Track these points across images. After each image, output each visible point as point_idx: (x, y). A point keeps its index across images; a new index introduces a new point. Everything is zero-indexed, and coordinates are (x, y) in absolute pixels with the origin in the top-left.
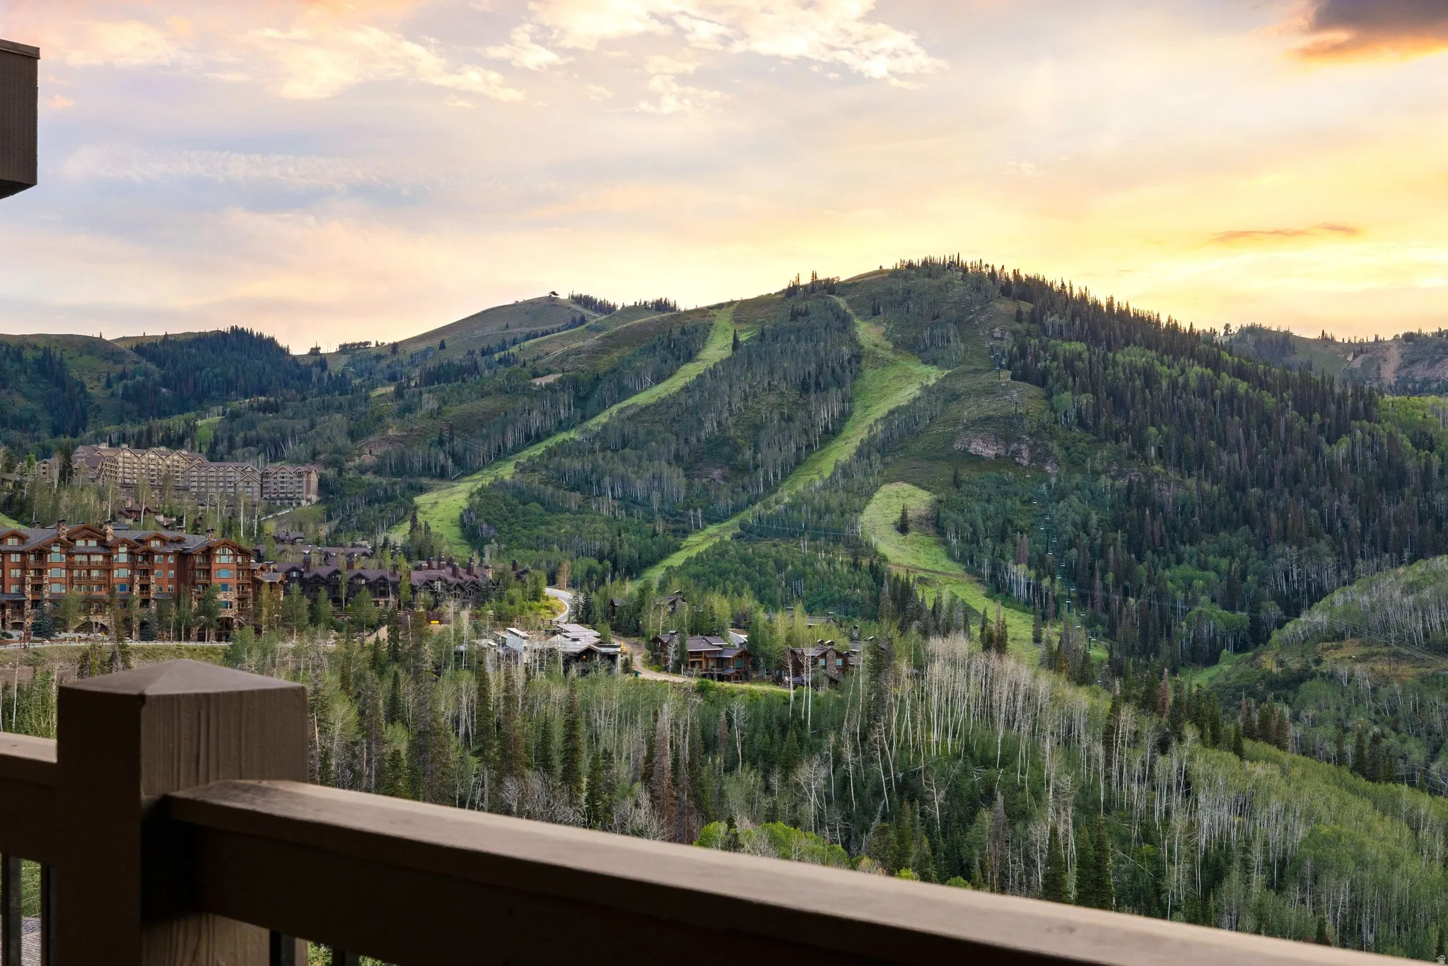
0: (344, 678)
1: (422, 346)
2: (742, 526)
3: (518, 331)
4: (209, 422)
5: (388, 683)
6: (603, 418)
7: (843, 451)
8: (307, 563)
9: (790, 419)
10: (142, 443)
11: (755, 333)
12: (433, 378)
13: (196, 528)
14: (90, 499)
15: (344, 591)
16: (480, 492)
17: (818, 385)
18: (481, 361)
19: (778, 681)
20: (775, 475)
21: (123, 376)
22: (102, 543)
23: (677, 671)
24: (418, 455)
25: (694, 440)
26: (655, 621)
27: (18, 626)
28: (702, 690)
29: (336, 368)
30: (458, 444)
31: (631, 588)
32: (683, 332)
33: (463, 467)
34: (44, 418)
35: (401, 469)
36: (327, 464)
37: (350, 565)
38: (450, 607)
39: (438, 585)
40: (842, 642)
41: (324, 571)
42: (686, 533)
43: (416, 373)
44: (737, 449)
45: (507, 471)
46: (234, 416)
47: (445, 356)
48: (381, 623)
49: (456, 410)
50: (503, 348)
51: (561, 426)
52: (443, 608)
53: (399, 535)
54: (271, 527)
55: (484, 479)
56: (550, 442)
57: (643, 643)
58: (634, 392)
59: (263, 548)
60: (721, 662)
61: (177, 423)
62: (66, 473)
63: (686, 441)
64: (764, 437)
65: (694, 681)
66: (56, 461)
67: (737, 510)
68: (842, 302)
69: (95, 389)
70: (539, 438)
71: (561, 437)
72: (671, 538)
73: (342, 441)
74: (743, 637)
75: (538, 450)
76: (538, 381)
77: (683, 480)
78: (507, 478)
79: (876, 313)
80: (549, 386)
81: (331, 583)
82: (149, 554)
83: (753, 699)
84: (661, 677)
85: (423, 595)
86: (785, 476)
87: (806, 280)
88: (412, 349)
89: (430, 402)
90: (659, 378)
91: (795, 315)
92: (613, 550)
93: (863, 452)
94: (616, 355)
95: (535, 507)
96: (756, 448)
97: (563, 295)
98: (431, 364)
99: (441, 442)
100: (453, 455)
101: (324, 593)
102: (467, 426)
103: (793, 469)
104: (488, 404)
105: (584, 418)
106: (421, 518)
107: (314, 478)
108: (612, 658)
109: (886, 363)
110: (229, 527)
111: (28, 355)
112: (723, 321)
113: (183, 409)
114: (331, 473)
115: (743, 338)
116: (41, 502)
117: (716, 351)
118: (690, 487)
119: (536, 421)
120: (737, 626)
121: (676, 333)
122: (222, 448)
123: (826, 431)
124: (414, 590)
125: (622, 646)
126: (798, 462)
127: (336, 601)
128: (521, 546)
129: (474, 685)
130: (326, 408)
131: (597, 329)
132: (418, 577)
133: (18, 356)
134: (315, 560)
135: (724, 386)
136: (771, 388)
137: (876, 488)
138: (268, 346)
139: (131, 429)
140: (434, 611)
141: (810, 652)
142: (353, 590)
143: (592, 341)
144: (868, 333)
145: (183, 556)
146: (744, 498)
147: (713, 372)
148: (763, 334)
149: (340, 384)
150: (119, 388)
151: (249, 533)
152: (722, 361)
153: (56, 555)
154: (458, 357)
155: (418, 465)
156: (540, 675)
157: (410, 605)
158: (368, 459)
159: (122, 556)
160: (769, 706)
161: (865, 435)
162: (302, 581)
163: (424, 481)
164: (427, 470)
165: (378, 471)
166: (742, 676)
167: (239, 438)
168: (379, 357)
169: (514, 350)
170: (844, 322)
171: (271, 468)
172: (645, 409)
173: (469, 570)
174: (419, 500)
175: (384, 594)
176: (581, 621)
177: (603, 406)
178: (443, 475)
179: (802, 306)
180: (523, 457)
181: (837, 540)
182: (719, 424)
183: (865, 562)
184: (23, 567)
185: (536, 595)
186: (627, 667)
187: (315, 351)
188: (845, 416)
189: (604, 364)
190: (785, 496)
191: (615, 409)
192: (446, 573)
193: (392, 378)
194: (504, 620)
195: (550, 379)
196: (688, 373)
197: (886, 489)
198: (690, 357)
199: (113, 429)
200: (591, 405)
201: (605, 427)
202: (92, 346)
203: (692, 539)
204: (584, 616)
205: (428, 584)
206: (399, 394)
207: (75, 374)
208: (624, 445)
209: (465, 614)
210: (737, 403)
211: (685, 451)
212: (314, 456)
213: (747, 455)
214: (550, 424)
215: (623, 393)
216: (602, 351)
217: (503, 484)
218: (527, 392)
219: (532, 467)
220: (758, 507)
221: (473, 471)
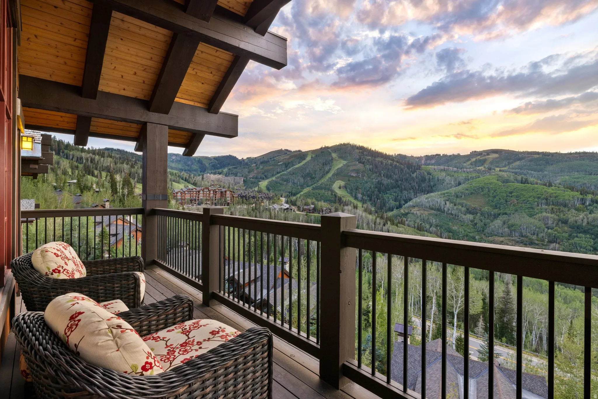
0: (248, 212)
1: (260, 158)
2: (313, 187)
3: (276, 155)
4: (225, 170)
5: (255, 213)
6: (290, 170)
7: (330, 175)
8: (241, 193)
9: (321, 170)
10: (215, 174)
12: (262, 163)
13: (223, 188)
14: (206, 183)
15: (247, 198)
16: (269, 182)
17: (326, 164)
18: (270, 160)
19: (319, 213)
20: (318, 179)
21: (211, 163)
22: (209, 190)
23: (302, 212)
26: (299, 203)
27: (195, 203)
28: (306, 215)
29: (246, 161)
30: (266, 174)
31: (294, 198)
33: (267, 177)
34: (199, 169)
35: (256, 178)
36: (244, 177)
37: (248, 194)
38: (265, 201)
39: (263, 197)
40: (330, 207)
41: (244, 195)
42: (303, 189)
43: (259, 162)
44: (312, 175)
45: (274, 178)
46: (229, 169)
47: (264, 159)
48: (254, 203)
49: (266, 168)
50: (273, 158)
51: (283, 171)
52: (263, 201)
53: (256, 189)
54: (235, 187)
55: (270, 180)
56: (281, 174)
57: (296, 207)
58: (295, 165)
59: (234, 191)
60: (310, 210)
61: (220, 170)
62: (203, 178)
63: (304, 173)
64: (316, 173)
65: (305, 213)
66: (201, 177)
67: (312, 185)
68: (330, 150)
69: (207, 165)
70: (279, 173)
71: (283, 173)
72: (301, 189)
73: (247, 173)
74: (313, 206)
75: (279, 175)
76: (279, 163)
79: (335, 152)
80: (281, 164)
81: (245, 197)
82: (216, 192)
83: (315, 217)
84: (300, 213)
85: (260, 199)
86: (320, 179)
87: (324, 146)
88: (258, 158)
89: (261, 167)
90: (299, 163)
91: (322, 152)
92: (291, 191)
93: (333, 175)
94: (292, 159)
95: (278, 184)
96: (315, 175)
97: (283, 149)
98: (261, 161)
99: (263, 174)
100: (265, 176)
101: (244, 198)
102: (268, 171)
104: (271, 167)
105: (287, 170)
106: (260, 186)
107: (242, 179)
108: (292, 209)
109: (338, 160)
110: (229, 187)
111: (196, 159)
112: (310, 153)
113: (221, 168)
114: (245, 179)
115: (313, 156)
116: (199, 183)
117: (309, 158)
118: (304, 181)
119: (279, 170)
120: (312, 204)
121: (302, 156)
122: (227, 174)
123: (327, 172)
124: (259, 198)
125: (293, 207)
126: (322, 177)
127: (246, 200)
128: (276, 191)
129: (269, 214)
130: (244, 168)
131: (289, 155)
132: (260, 196)
133: (195, 160)
134: (243, 193)
135: (310, 164)
136: (318, 164)
137: (335, 181)
138: (235, 158)
139: (213, 171)
140: (262, 201)
141: (324, 209)
142: (249, 198)
143: (288, 157)
144: (334, 155)
145: (222, 192)
146: (313, 183)
147: (308, 162)
148: (316, 155)
149: (247, 164)
150: (211, 165)
151: (232, 189)
152: (310, 160)
153: (201, 192)
154: (266, 159)
155: (259, 177)
156: (280, 212)
157: (258, 200)
158: (251, 176)
159: (212, 192)
160: (318, 217)
161: (333, 172)
162: (241, 196)
163: (260, 180)
164: (261, 178)
165: (253, 178)
166: (313, 213)
167: (230, 173)
168: (253, 160)
169: (275, 158)
170: (330, 154)
171: (235, 178)
172: (297, 168)
173: (268, 195)
174: (260, 183)
175: (254, 199)
176: (286, 203)
177: (290, 167)
178: (263, 179)
179: (323, 151)
180: (277, 176)
181: (329, 190)
182: (309, 170)
183: (334, 194)
184: (196, 194)
185: (279, 199)
186: (294, 211)
187: (243, 158)
188: (330, 169)
189: (290, 161)
190: (320, 182)
191: (292, 168)
192: (264, 195)
193: (255, 163)
194: (274, 203)
195: (281, 163)
196: (304, 162)
197: (337, 181)
198: (304, 159)
199: (210, 171)
200: (288, 167)
202: (207, 158)
203: (304, 190)
204: (287, 202)
205: (261, 197)
206: (256, 166)
207: (204, 162)
208: (293, 174)
209: (267, 202)
210: (312, 167)
211: (303, 175)
212: (242, 176)
213: (314, 176)
214: (281, 170)
215: (293, 165)
216: (289, 158)
217: (273, 180)
218: (277, 165)
219: (278, 178)
220: (316, 184)
221: (268, 178)
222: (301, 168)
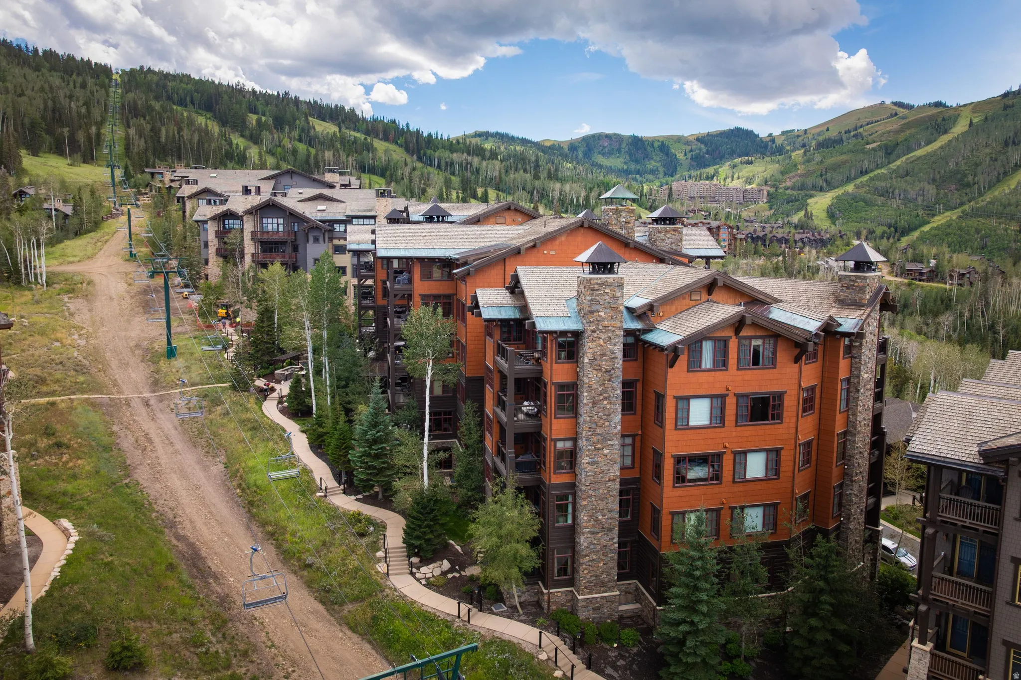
1: (818, 130)
2: (963, 212)
3: (865, 121)
4: (723, 169)
6: (898, 163)
8: (755, 231)
9: (996, 160)
10: (697, 179)
11: (983, 118)
12: (821, 145)
14: (678, 205)
15: (768, 243)
16: (836, 197)
17: (1014, 143)
18: (844, 138)
20: (984, 188)
21: (692, 151)
24: (810, 181)
25: (943, 171)
29: (778, 143)
30: (829, 176)
32: (944, 120)
33: (830, 186)
34: (661, 169)
35: (802, 187)
36: (770, 186)
37: (773, 232)
38: (808, 248)
39: (806, 240)
41: (761, 234)
42: (934, 215)
43: (814, 143)
44: (965, 176)
45: (850, 188)
46: (734, 166)
47: (827, 135)
48: (780, 255)
49: (830, 161)
50: (855, 131)
51: (878, 167)
52: (805, 249)
53: (798, 218)
54: (744, 215)
55: (839, 191)
56: (872, 175)
57: (888, 265)
58: (914, 150)
59: (740, 224)
60: (921, 273)
61: (711, 170)
63: (939, 172)
64: (979, 169)
65: (907, 281)
66: (666, 188)
67: (961, 204)
69: (680, 157)
70: (867, 173)
71: (876, 172)
72: (926, 218)
73: (778, 176)
74: (934, 263)
75: (865, 178)
76: (868, 147)
77: (935, 191)
78: (850, 191)
80: (873, 149)
81: (763, 239)
85: (799, 244)
86: (990, 188)
88: (813, 132)
89: (818, 158)
90: (929, 143)
91: (1006, 108)
92: (896, 223)
94: (908, 132)
95: (861, 204)
96: (975, 175)
97: (889, 102)
98: (821, 138)
99: (821, 175)
100: (826, 181)
101: (760, 243)
102: (834, 168)
103: (994, 185)
104: (844, 157)
105: (889, 163)
106: (809, 209)
107: (765, 192)
110: (728, 216)
111: (656, 144)
112: (966, 113)
113: (714, 163)
114: (772, 190)
115: (975, 120)
117: (960, 127)
118: (938, 194)
119: (866, 164)
121: (940, 120)
122: (728, 180)
123: (1016, 165)
124: (795, 242)
126: (998, 181)
127: (764, 246)
128: (853, 221)
130: (773, 161)
131: (903, 118)
132: (798, 237)
133: (653, 144)
134: (759, 229)
135: (962, 145)
136: (987, 145)
138: (750, 135)
139: (693, 173)
140: (802, 251)
142: (771, 241)
143: (898, 126)
146: (966, 199)
147: (956, 139)
148: (986, 118)
149: (780, 150)
150: (689, 156)
151: (735, 218)
152: (962, 134)
154: (833, 136)
155: (810, 186)
157: (792, 248)
158: (788, 184)
160: (937, 292)
162: (753, 238)
163: (812, 192)
164: (814, 187)
165: (793, 189)
166: (929, 280)
167: (736, 176)
168: (799, 138)
169: (861, 130)
171: (748, 189)
172: (919, 158)
173: (820, 233)
174: (809, 201)
175: (783, 243)
177: (899, 157)
178: (821, 189)
180: (858, 181)
182: (957, 164)
185: (849, 244)
187: (771, 135)
189: (901, 137)
190: (988, 197)
191: (904, 158)
193: (804, 146)
194: (830, 254)
195: (874, 145)
196: (944, 140)
198: (946, 132)
199: (686, 174)
200: (893, 157)
201: (898, 167)
202: (680, 139)
203: (936, 218)
205: (802, 239)
206: (805, 154)
207: (673, 150)
208: (907, 175)
209: (814, 251)
210: (967, 153)
211: (938, 177)
212: (766, 183)
213: (970, 178)
214: (872, 166)
215: (909, 150)
216: (902, 129)
217: (847, 193)
218: (863, 151)
219: (862, 186)
220: (972, 203)
221: (835, 188)
222: (933, 159)
